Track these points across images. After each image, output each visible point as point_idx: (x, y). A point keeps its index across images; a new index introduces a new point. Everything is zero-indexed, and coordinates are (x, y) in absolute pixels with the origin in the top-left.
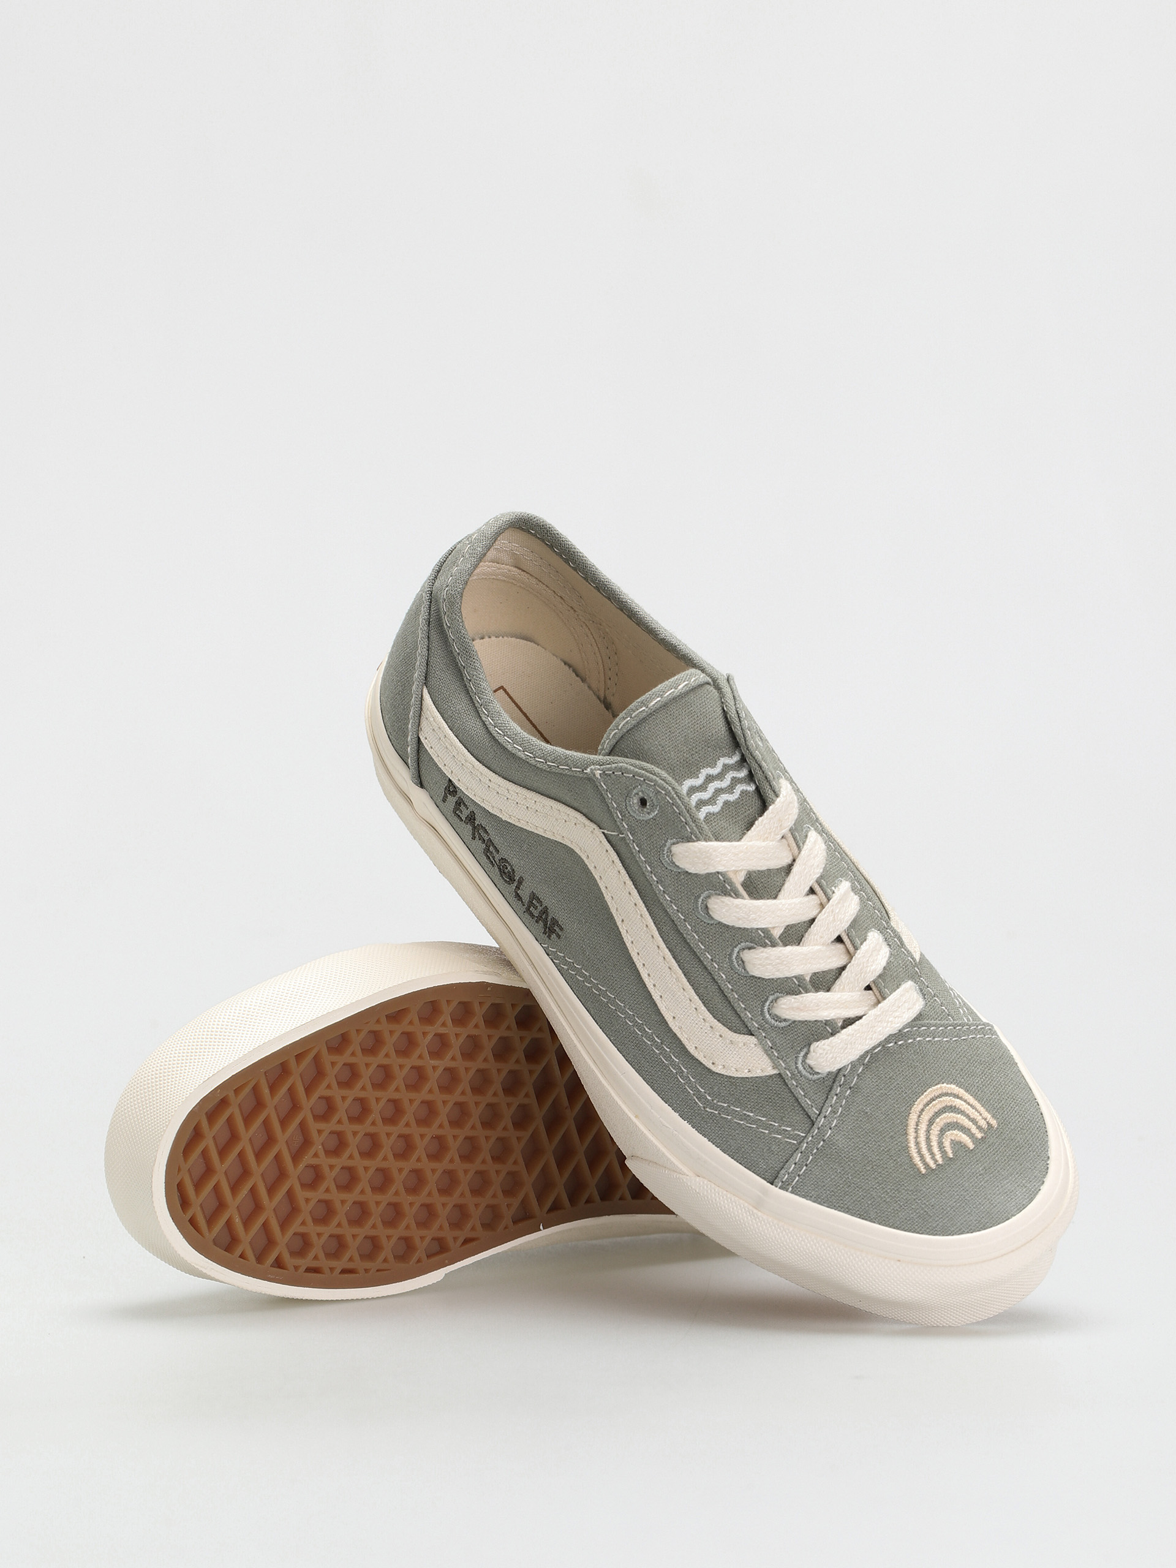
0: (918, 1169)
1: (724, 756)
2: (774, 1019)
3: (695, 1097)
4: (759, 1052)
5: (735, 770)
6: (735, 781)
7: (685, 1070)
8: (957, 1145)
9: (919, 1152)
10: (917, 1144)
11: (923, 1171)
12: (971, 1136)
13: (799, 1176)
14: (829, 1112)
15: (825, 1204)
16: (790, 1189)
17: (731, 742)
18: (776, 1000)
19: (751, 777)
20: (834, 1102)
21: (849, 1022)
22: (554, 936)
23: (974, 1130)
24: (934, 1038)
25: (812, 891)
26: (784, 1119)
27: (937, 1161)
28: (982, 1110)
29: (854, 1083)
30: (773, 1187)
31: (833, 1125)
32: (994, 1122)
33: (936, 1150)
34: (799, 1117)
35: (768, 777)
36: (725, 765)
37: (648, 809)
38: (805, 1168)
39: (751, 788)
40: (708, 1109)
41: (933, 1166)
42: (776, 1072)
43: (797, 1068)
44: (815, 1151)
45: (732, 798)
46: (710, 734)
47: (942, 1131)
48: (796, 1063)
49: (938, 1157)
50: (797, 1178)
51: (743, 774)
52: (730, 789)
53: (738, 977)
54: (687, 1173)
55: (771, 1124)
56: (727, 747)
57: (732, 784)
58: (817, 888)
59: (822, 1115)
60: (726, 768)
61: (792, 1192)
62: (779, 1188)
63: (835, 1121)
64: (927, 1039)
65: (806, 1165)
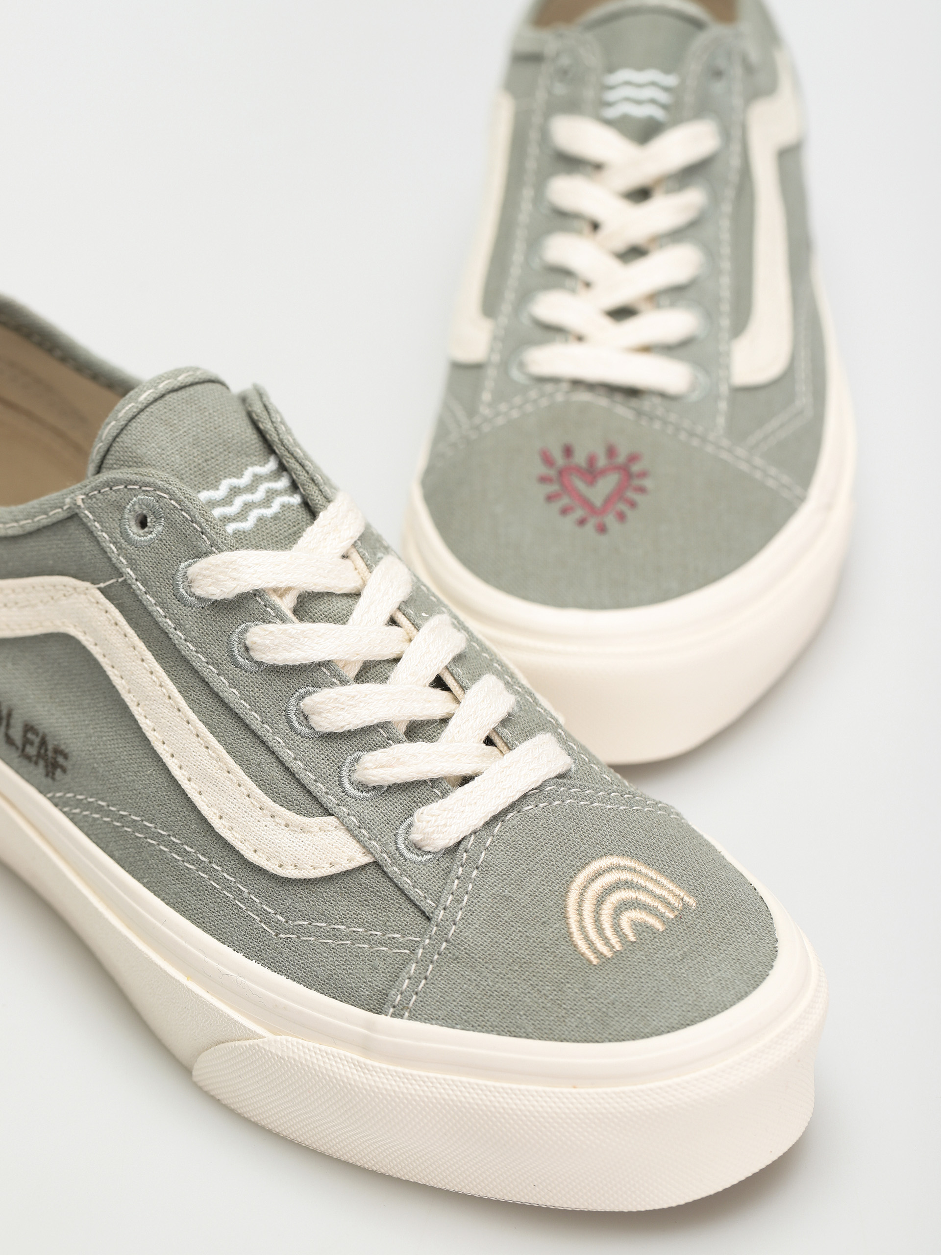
0: (588, 960)
1: (253, 464)
2: (358, 789)
3: (262, 925)
4: (343, 836)
5: (270, 480)
6: (271, 495)
7: (244, 889)
8: (638, 926)
9: (587, 938)
10: (582, 928)
11: (595, 961)
12: (660, 916)
13: (417, 994)
14: (449, 901)
15: (458, 1026)
16: (407, 1014)
17: (261, 448)
18: (357, 760)
19: (294, 487)
20: (455, 887)
21: (465, 780)
22: (58, 772)
23: (662, 908)
24: (592, 803)
25: (393, 622)
26: (388, 923)
27: (613, 947)
28: (671, 886)
29: (481, 860)
30: (383, 1016)
31: (458, 918)
32: (691, 901)
33: (609, 933)
34: (411, 916)
35: (315, 478)
36: (255, 475)
37: (150, 527)
38: (424, 982)
39: (296, 500)
40: (281, 936)
41: (609, 954)
42: (368, 859)
43: (397, 849)
44: (436, 957)
45: (269, 512)
46: (230, 435)
47: (618, 910)
48: (396, 843)
49: (614, 940)
50: (414, 997)
51: (283, 483)
52: (267, 502)
53: (302, 740)
54: (264, 1034)
55: (371, 935)
56: (256, 454)
57: (268, 496)
58: (400, 618)
59: (441, 907)
60: (257, 479)
61: (410, 1018)
62: (391, 1016)
63: (460, 913)
64: (582, 803)
65: (426, 978)
